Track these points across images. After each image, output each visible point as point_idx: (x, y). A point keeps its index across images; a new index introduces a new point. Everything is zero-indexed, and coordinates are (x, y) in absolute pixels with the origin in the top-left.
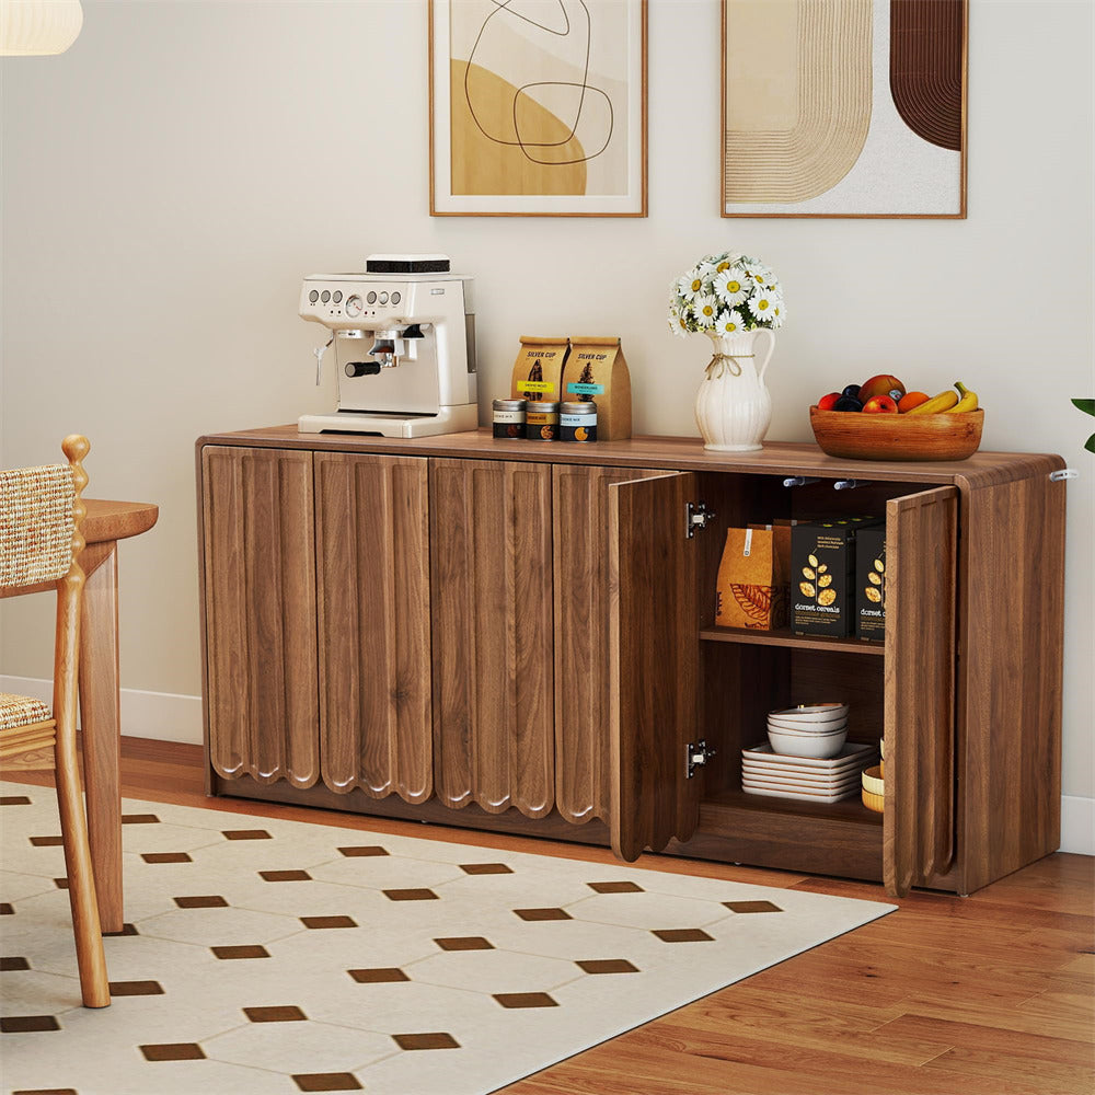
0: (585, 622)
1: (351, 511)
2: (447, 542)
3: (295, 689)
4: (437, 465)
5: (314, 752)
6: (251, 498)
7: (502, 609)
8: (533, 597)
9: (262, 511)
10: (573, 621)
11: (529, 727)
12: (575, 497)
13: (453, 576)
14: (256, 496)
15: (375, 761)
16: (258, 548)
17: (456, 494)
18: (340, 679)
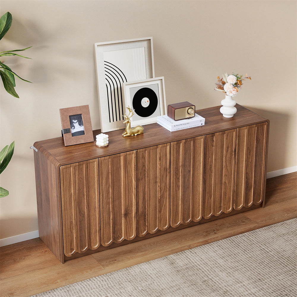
0: (179, 179)
1: (111, 171)
2: (140, 170)
3: (92, 224)
4: (139, 152)
5: (99, 238)
6: (77, 177)
7: (156, 182)
8: (164, 176)
9: (81, 179)
10: (175, 179)
11: (163, 209)
12: (176, 149)
13: (142, 179)
14: (79, 175)
15: (118, 234)
16: (79, 189)
17: (144, 157)
18: (107, 216)
